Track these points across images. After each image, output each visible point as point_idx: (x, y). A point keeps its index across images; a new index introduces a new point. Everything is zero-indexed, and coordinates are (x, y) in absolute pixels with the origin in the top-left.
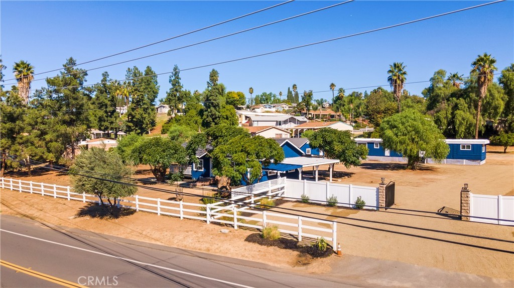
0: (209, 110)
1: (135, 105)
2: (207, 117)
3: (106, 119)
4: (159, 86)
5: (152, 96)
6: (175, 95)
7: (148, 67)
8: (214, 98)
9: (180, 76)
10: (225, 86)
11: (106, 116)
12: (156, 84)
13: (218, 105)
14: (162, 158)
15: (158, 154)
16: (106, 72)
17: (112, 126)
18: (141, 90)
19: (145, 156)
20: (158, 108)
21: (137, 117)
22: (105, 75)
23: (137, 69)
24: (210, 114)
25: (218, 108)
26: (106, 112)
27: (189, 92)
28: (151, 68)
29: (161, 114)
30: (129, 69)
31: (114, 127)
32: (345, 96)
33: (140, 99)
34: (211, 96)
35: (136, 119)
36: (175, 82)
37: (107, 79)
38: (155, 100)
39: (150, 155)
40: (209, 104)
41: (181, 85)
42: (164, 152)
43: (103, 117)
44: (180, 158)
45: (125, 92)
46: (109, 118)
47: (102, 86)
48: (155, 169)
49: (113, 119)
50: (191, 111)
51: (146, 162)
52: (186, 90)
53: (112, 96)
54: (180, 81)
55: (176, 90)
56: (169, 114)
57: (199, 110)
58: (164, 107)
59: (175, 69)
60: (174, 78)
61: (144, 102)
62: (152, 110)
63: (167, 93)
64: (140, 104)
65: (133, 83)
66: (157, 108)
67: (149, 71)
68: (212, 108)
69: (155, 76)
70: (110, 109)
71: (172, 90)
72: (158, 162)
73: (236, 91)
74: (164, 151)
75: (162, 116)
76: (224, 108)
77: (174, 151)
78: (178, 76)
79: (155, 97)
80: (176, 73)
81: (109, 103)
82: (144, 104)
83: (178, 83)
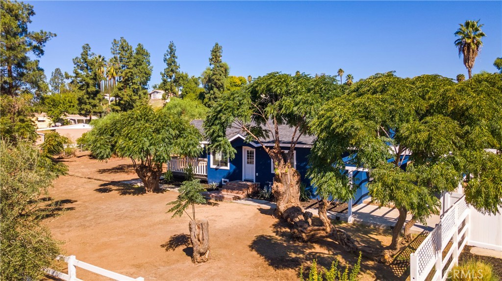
0: (212, 92)
1: (123, 85)
2: (210, 101)
3: (87, 101)
4: (152, 67)
5: (144, 78)
6: (170, 76)
7: (139, 44)
8: (218, 77)
9: (176, 55)
10: (229, 66)
11: (87, 98)
12: (149, 65)
13: (222, 86)
14: (154, 145)
15: (147, 136)
16: (88, 45)
17: (94, 110)
18: (129, 67)
19: (120, 141)
20: (152, 93)
21: (125, 99)
22: (86, 48)
23: (125, 41)
24: (213, 96)
25: (222, 90)
26: (88, 93)
27: (186, 74)
28: (142, 45)
29: (154, 100)
30: (115, 40)
31: (97, 111)
32: (353, 83)
33: (129, 78)
34: (214, 74)
35: (124, 101)
36: (171, 63)
37: (89, 52)
38: (148, 84)
39: (130, 139)
40: (211, 85)
41: (178, 65)
42: (159, 133)
43: (83, 99)
44: (188, 146)
45: (112, 71)
46: (91, 100)
47: (82, 61)
48: (142, 167)
49: (96, 102)
50: (189, 95)
51: (124, 152)
52: (183, 73)
53: (95, 73)
54: (176, 60)
55: (172, 71)
56: (164, 99)
57: (198, 93)
58: (157, 92)
59: (171, 47)
60: (169, 56)
61: (134, 81)
62: (145, 94)
63: (161, 74)
64: (128, 84)
65: (120, 57)
66: (150, 94)
67: (141, 51)
68: (215, 90)
69: (147, 55)
70: (92, 89)
71: (168, 70)
72: (148, 153)
73: (237, 76)
74: (157, 131)
75: (155, 102)
76: (229, 90)
77: (178, 132)
78: (174, 54)
79: (148, 79)
80: (172, 51)
81: (91, 82)
82: (134, 83)
83: (174, 62)
